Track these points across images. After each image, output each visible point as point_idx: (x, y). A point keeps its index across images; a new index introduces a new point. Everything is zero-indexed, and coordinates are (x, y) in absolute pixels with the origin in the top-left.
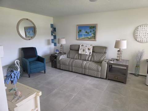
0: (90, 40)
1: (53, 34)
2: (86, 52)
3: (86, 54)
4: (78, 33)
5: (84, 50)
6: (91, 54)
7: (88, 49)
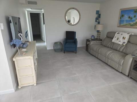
0: (132, 27)
1: (97, 21)
2: (120, 41)
3: (119, 43)
4: (120, 18)
5: (118, 38)
6: (124, 44)
7: (123, 37)
